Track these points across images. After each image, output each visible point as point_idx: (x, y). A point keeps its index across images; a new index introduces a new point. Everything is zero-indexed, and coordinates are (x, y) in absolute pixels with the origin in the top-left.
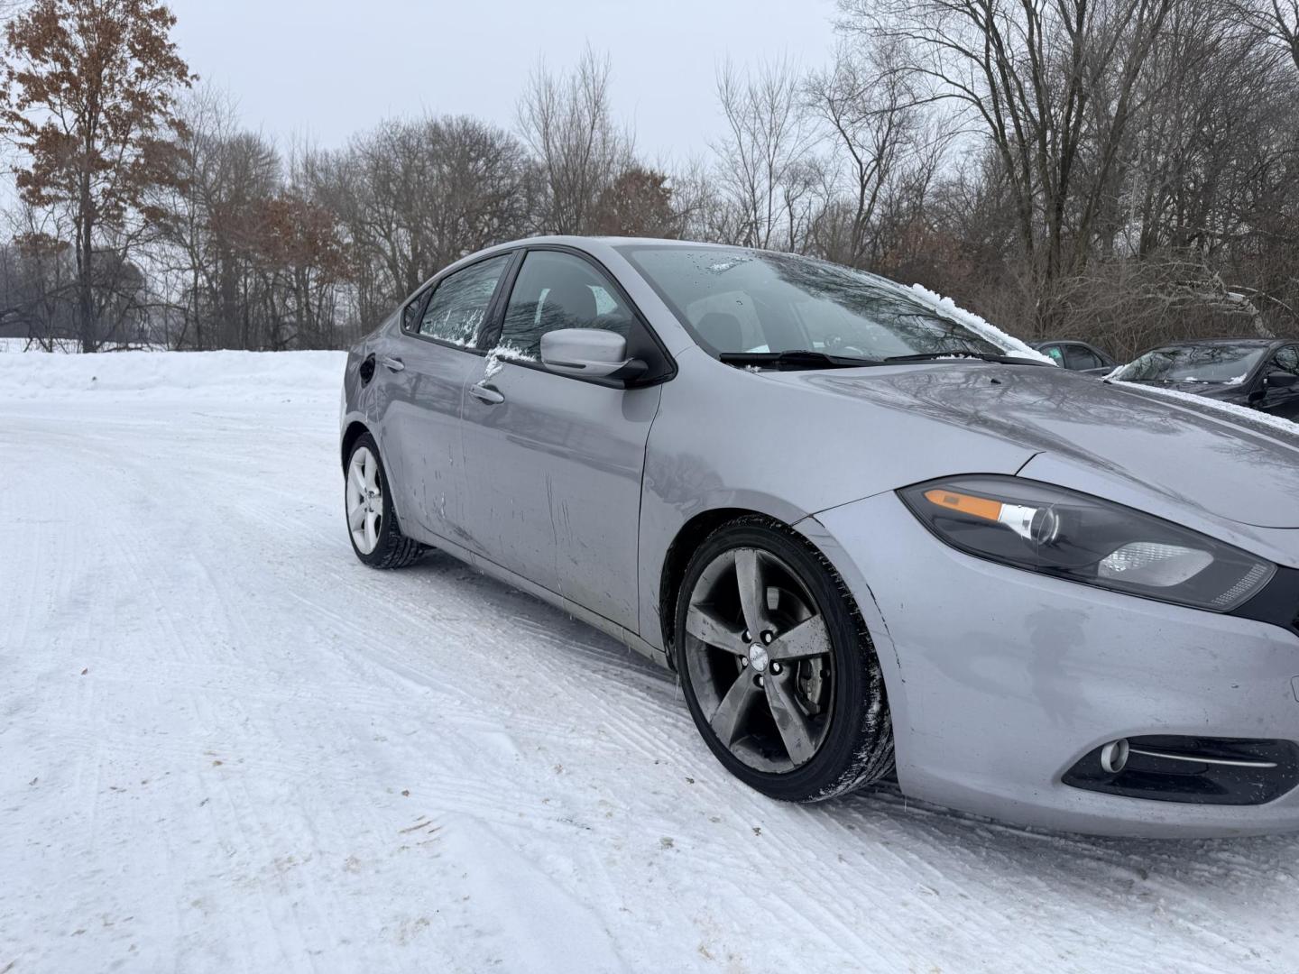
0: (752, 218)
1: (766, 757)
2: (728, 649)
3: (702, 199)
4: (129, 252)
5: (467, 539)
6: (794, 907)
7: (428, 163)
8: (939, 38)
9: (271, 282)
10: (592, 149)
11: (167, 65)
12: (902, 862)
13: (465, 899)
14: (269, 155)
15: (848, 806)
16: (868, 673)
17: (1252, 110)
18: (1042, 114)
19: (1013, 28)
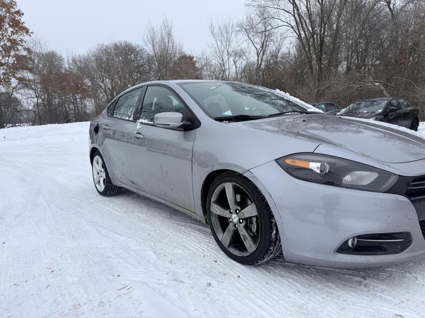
0: (223, 69)
1: (240, 251)
2: (225, 216)
3: (207, 63)
4: (13, 93)
5: (135, 185)
6: (253, 303)
7: (114, 57)
8: (278, 7)
9: (64, 100)
10: (169, 49)
11: (22, 29)
12: (287, 283)
13: (141, 312)
14: (60, 58)
15: (268, 265)
16: (271, 221)
17: (377, 25)
18: (313, 30)
19: (301, 3)
